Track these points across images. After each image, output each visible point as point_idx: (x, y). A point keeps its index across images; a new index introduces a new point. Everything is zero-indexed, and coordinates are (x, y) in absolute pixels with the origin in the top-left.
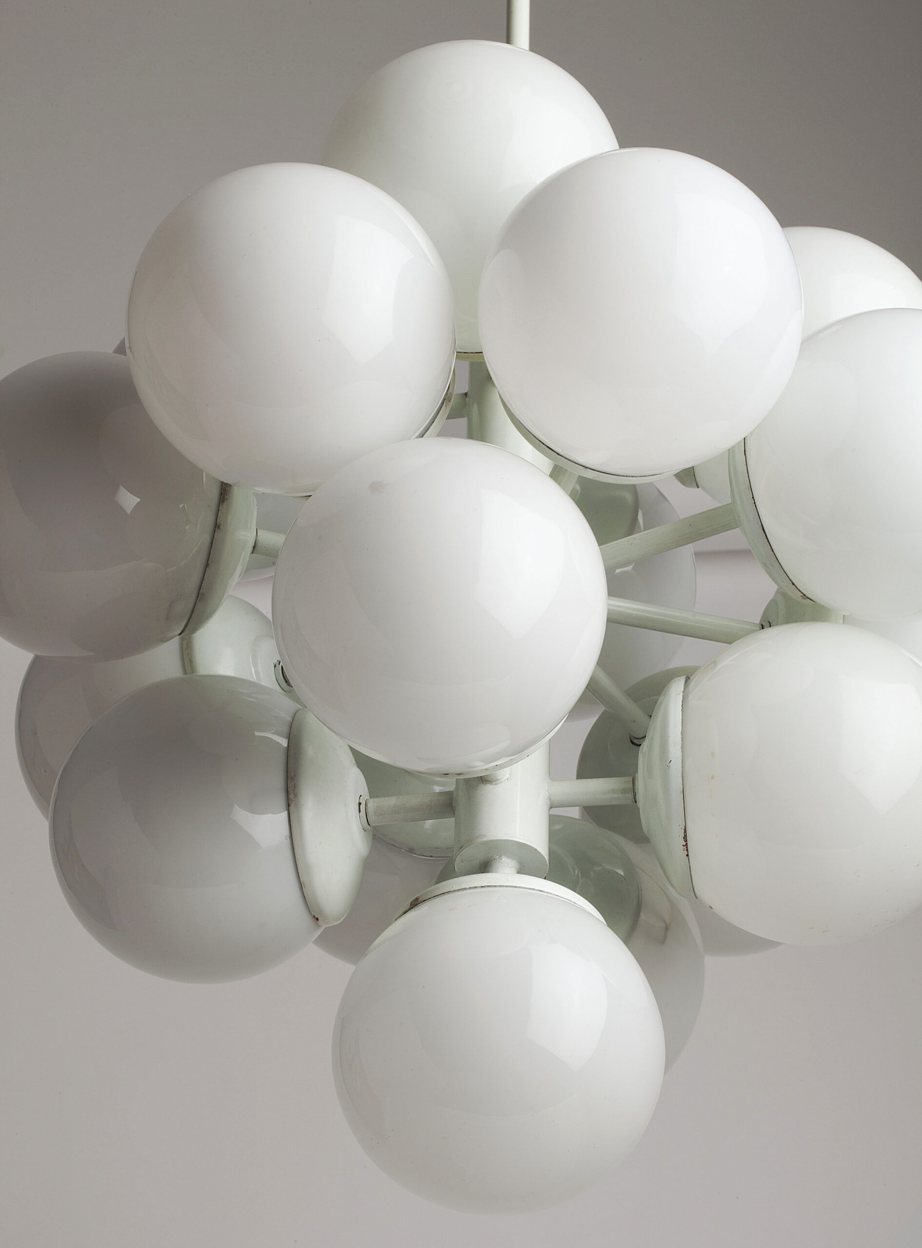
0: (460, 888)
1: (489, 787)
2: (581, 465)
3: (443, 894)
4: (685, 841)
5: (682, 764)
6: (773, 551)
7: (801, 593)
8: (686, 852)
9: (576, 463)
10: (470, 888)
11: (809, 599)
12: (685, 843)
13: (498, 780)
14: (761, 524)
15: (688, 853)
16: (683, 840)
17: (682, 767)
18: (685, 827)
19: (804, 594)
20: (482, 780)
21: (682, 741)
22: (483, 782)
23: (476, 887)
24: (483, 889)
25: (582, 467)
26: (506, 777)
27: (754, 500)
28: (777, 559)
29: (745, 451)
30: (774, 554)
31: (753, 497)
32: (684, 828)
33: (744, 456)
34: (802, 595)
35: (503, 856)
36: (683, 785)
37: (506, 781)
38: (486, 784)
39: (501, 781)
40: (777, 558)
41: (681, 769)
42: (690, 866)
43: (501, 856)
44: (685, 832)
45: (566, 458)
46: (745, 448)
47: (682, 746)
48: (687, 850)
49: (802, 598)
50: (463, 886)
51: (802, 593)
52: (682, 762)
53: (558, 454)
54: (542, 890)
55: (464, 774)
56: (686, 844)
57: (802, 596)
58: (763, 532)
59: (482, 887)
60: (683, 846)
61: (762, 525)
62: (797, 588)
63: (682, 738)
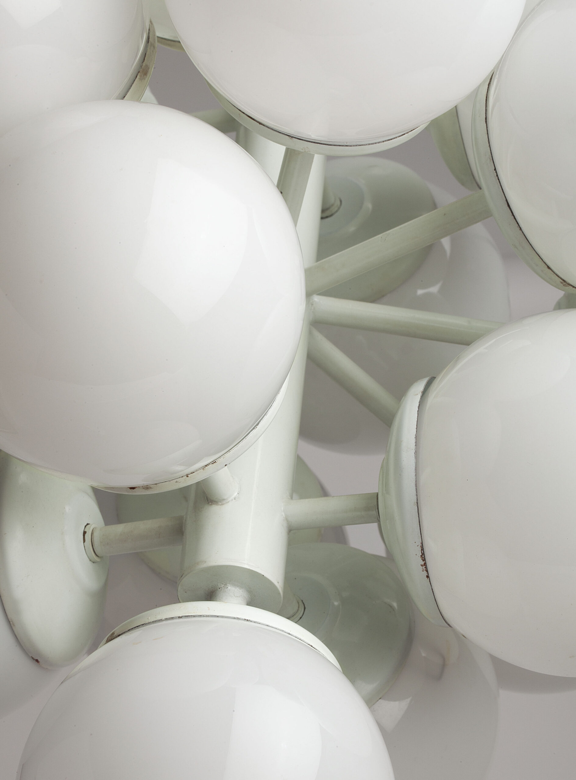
0: (155, 620)
1: (214, 508)
2: (286, 135)
3: (138, 627)
4: (423, 561)
5: (416, 472)
6: (521, 229)
7: (559, 279)
8: (425, 573)
9: (280, 133)
10: (166, 619)
11: (571, 285)
12: (423, 563)
13: (224, 500)
14: (505, 199)
15: (428, 573)
16: (420, 559)
17: (416, 475)
18: (422, 543)
19: (563, 280)
20: (208, 501)
21: (416, 445)
22: (208, 503)
23: (172, 618)
24: (181, 620)
25: (288, 137)
26: (234, 496)
27: (496, 172)
28: (527, 239)
29: (486, 119)
30: (523, 233)
31: (495, 169)
32: (420, 545)
33: (485, 124)
34: (562, 281)
35: (229, 585)
36: (417, 495)
37: (234, 500)
38: (211, 505)
39: (228, 501)
40: (526, 237)
41: (414, 478)
42: (432, 589)
43: (226, 585)
44: (422, 549)
45: (268, 127)
46: (486, 116)
47: (416, 451)
48: (427, 571)
49: (562, 285)
50: (159, 618)
51: (561, 278)
52: (416, 469)
53: (260, 123)
54: (248, 619)
55: (151, 488)
56: (425, 564)
57: (561, 283)
58: (508, 207)
59: (179, 617)
60: (422, 566)
61: (507, 200)
62: (554, 273)
63: (416, 442)
